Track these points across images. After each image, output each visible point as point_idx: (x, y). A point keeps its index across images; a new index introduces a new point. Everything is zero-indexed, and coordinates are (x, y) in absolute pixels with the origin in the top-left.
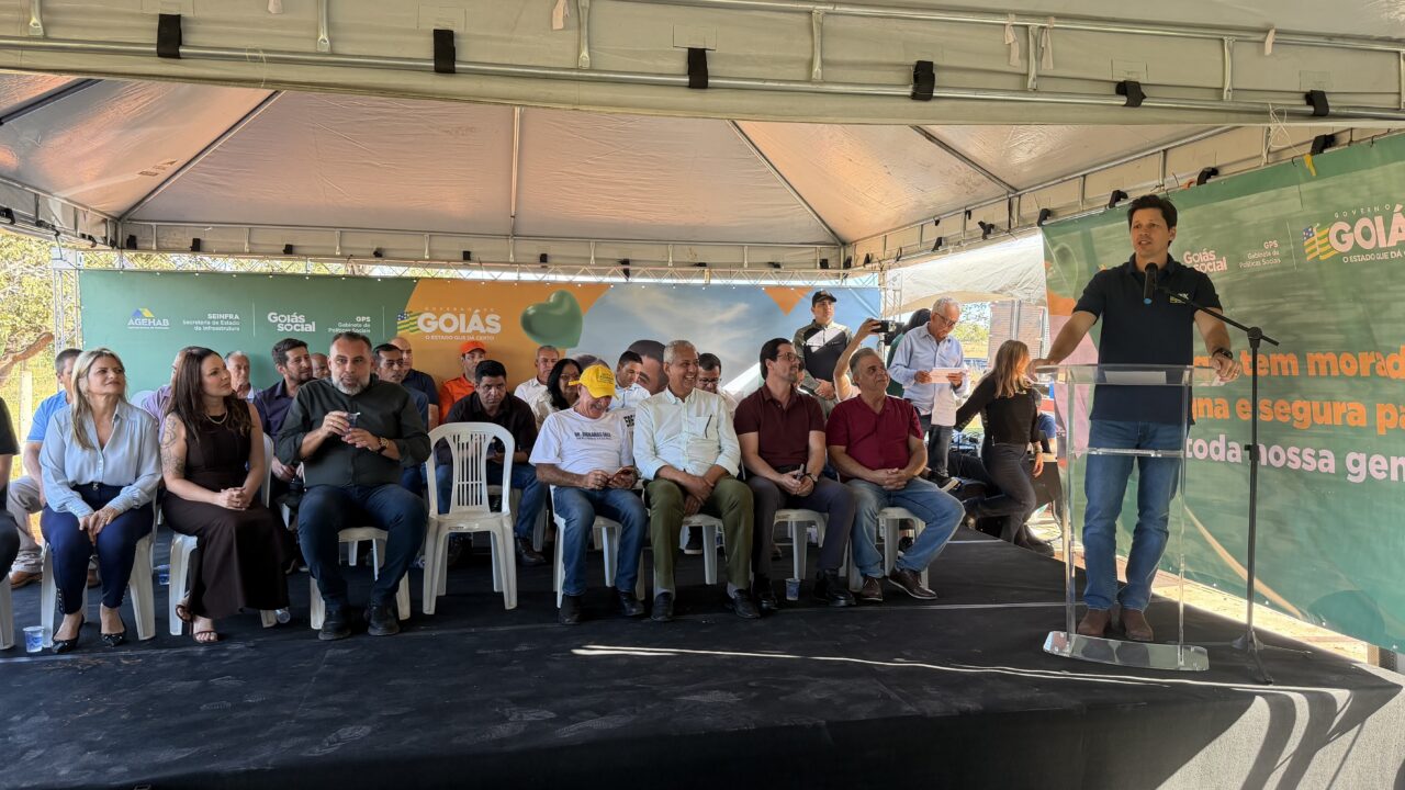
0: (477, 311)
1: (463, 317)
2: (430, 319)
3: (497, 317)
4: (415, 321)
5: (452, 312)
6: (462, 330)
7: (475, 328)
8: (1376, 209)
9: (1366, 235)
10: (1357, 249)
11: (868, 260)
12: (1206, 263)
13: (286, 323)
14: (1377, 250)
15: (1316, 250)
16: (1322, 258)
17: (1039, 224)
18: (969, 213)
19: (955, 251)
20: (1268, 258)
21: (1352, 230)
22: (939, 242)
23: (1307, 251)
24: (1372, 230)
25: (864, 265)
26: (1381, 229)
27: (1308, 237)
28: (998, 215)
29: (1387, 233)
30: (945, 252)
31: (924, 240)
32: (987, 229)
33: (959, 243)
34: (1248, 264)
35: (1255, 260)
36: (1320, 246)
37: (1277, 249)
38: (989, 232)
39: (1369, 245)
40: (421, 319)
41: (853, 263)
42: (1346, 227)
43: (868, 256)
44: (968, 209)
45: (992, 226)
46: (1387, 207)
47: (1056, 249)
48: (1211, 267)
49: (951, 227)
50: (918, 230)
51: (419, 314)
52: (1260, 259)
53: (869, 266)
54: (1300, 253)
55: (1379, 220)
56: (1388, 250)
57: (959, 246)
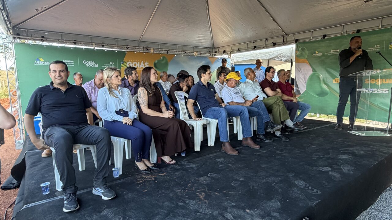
0: (142, 61)
1: (139, 63)
2: (130, 64)
3: (148, 63)
4: (126, 64)
5: (136, 62)
6: (139, 67)
7: (142, 66)
11: (225, 52)
13: (89, 64)
17: (295, 42)
19: (261, 49)
22: (255, 47)
23: (389, 47)
27: (391, 44)
28: (279, 40)
30: (257, 50)
31: (248, 47)
38: (275, 45)
40: (128, 63)
41: (218, 53)
44: (267, 39)
49: (259, 43)
50: (246, 45)
51: (127, 62)
57: (263, 48)
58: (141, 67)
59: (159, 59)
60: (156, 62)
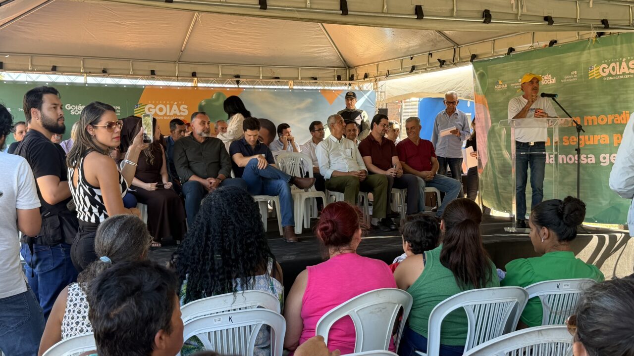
0: (176, 103)
1: (168, 106)
2: (151, 108)
3: (186, 107)
4: (144, 108)
5: (162, 104)
6: (168, 114)
7: (175, 112)
8: (617, 60)
9: (613, 69)
10: (610, 75)
11: (366, 76)
12: (547, 80)
13: (75, 110)
14: (616, 75)
15: (594, 75)
16: (596, 78)
17: (471, 61)
18: (431, 54)
19: (422, 72)
20: (571, 78)
21: (608, 68)
22: (413, 68)
23: (589, 75)
24: (615, 67)
25: (364, 79)
26: (618, 67)
27: (591, 70)
28: (448, 55)
29: (620, 68)
30: (416, 73)
31: (403, 67)
32: (442, 63)
33: (426, 69)
34: (565, 81)
35: (567, 79)
36: (596, 73)
37: (576, 75)
38: (443, 64)
39: (614, 73)
40: (147, 107)
41: (355, 78)
42: (606, 66)
43: (366, 74)
44: (430, 52)
45: (444, 61)
46: (621, 59)
47: (478, 73)
48: (549, 82)
49: (420, 61)
50: (399, 63)
51: (146, 105)
52: (568, 79)
53: (366, 79)
54: (587, 76)
55: (618, 63)
56: (619, 75)
57: (426, 70)
58: (172, 114)
59: (210, 98)
60: (203, 103)
